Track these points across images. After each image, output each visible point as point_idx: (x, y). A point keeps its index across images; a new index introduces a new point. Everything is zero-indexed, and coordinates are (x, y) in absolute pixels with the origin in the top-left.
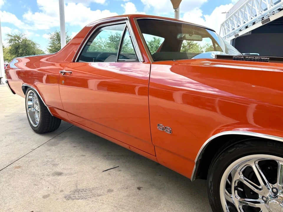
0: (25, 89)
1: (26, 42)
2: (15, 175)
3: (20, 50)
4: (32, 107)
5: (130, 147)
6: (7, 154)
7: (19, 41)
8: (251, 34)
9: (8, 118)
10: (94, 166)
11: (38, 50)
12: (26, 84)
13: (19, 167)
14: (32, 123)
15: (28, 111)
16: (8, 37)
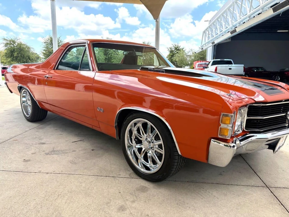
0: (20, 89)
1: (21, 46)
2: (13, 144)
3: (15, 53)
4: (26, 102)
5: (92, 127)
6: (7, 133)
7: (15, 45)
8: (230, 41)
9: (7, 112)
10: (67, 140)
11: (33, 53)
12: (21, 85)
13: (16, 140)
14: (25, 114)
15: (22, 105)
16: (4, 41)
